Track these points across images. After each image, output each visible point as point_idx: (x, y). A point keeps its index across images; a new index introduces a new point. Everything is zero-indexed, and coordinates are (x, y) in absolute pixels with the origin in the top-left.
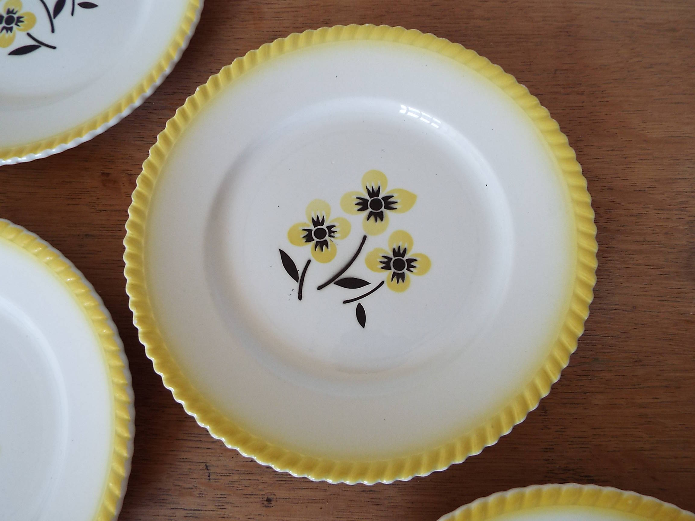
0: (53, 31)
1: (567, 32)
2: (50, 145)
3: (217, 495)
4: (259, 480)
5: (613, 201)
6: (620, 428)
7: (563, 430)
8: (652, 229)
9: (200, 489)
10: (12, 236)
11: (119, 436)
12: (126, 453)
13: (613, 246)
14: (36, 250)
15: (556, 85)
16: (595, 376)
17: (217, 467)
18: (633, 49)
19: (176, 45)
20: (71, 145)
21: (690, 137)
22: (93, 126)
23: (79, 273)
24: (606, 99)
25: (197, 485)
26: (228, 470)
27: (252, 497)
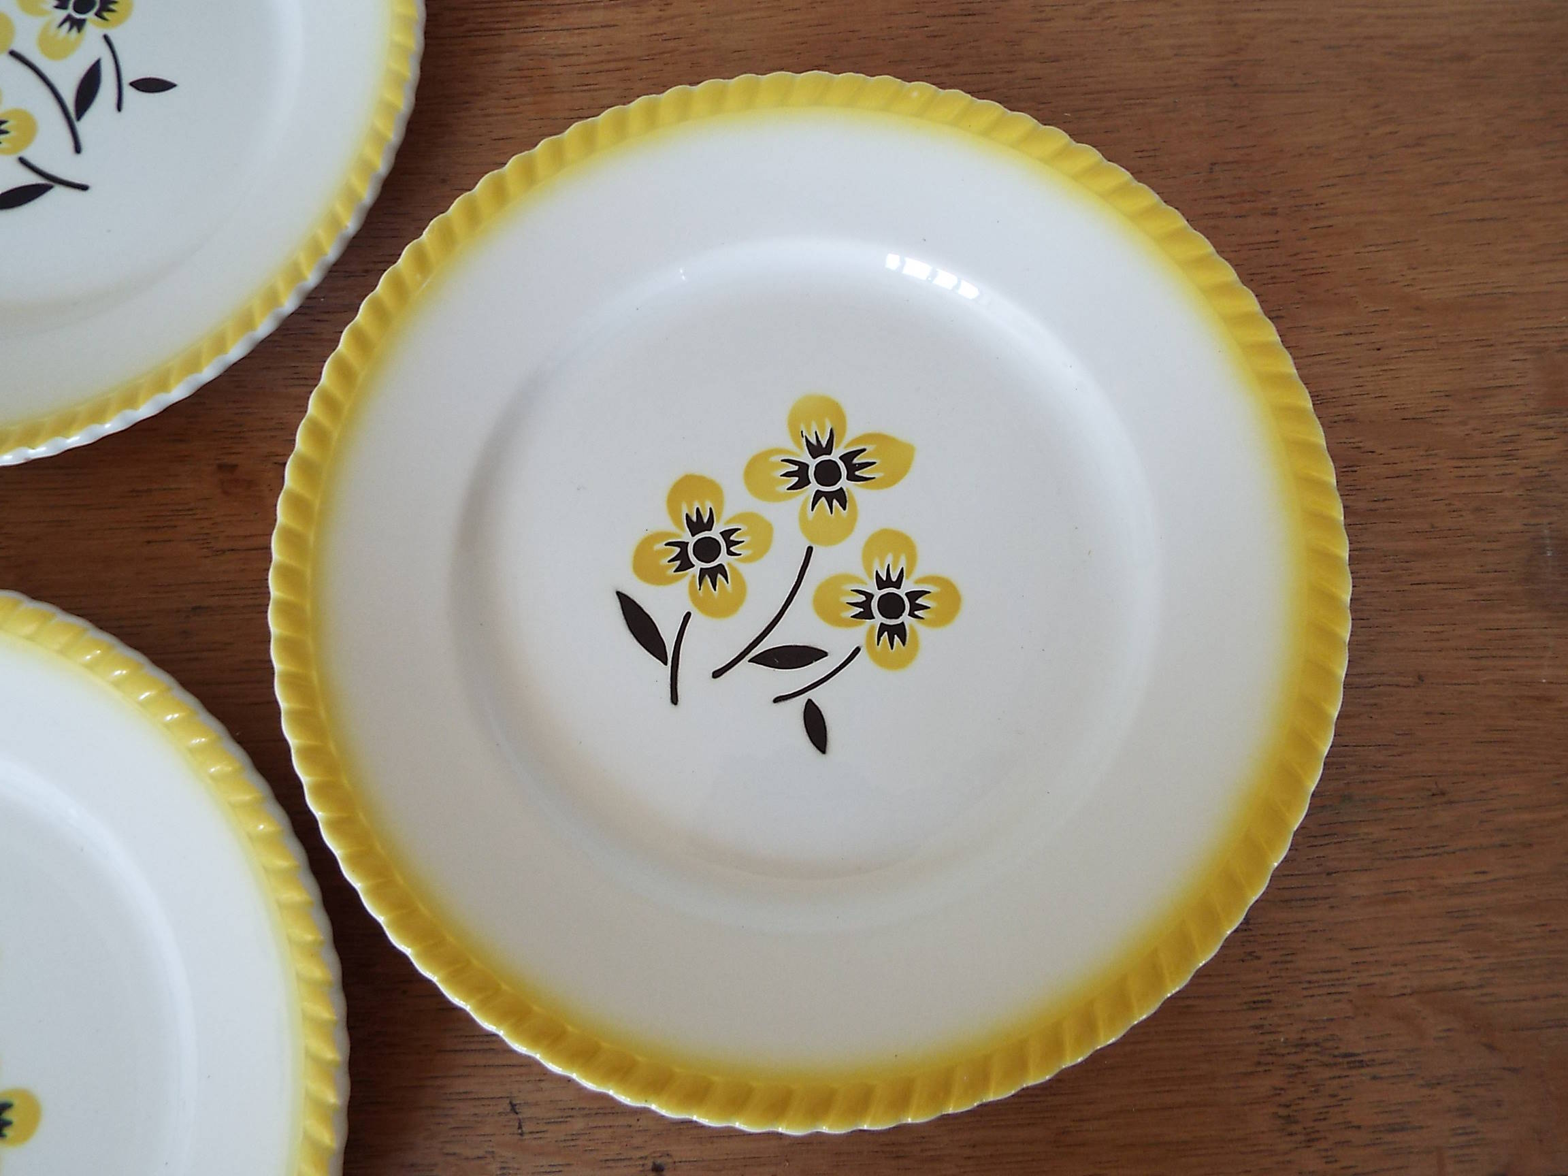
0: (78, 149)
1: (1231, 78)
2: (98, 415)
3: (542, 1166)
4: (630, 1126)
5: (1359, 448)
6: (1411, 944)
7: (1289, 958)
8: (1447, 502)
9: (501, 1156)
10: (30, 628)
11: (316, 1060)
12: (333, 1096)
13: (1367, 545)
14: (88, 657)
15: (1216, 197)
16: (1348, 836)
17: (536, 1104)
18: (1376, 106)
19: (365, 166)
20: (145, 410)
21: (1514, 294)
22: (193, 365)
23: (190, 701)
24: (1326, 222)
25: (494, 1150)
26: (561, 1109)
27: (619, 1164)
